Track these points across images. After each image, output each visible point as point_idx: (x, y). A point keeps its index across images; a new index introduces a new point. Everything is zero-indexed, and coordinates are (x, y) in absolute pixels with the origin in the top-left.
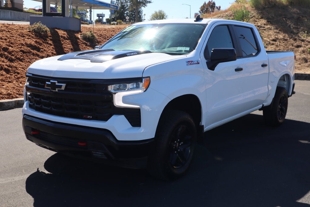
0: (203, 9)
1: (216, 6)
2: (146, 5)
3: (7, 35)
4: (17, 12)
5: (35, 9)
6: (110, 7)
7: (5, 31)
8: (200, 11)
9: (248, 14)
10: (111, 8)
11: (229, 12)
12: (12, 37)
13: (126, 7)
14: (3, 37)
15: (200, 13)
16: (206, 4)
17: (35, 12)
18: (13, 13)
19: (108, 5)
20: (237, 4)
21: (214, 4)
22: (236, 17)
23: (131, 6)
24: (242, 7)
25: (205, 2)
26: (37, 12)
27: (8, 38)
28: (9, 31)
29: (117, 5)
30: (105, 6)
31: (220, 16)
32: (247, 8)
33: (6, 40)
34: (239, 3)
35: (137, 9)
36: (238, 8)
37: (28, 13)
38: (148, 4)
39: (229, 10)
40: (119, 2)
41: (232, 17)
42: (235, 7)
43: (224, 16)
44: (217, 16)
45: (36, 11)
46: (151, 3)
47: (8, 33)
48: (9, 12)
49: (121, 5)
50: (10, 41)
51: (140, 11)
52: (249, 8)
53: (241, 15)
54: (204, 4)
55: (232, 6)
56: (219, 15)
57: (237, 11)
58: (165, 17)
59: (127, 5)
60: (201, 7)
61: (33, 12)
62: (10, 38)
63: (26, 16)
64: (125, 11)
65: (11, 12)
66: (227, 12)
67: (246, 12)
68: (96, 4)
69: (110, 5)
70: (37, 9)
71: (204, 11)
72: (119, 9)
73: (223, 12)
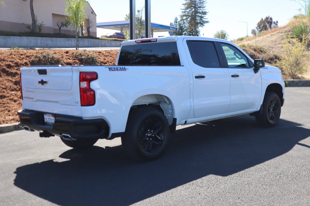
0: (260, 25)
1: (273, 21)
2: (203, 25)
3: (111, 59)
4: (93, 40)
5: (106, 36)
6: (169, 29)
7: (109, 56)
8: (257, 27)
9: (307, 29)
10: (171, 30)
11: (288, 28)
12: (115, 60)
13: (184, 28)
14: (109, 61)
15: (257, 29)
16: (263, 20)
17: (107, 39)
18: (90, 41)
19: (168, 27)
20: (296, 20)
21: (271, 19)
22: (294, 32)
23: (190, 26)
24: (300, 22)
25: (262, 18)
26: (109, 39)
27: (112, 61)
28: (111, 56)
29: (175, 27)
30: (165, 29)
31: (279, 33)
32: (306, 23)
33: (111, 62)
34: (298, 18)
35: (195, 29)
36: (297, 24)
37: (102, 40)
38: (206, 24)
39: (288, 26)
40: (177, 24)
41: (291, 33)
42: (293, 23)
43: (283, 32)
44: (276, 32)
45: (108, 37)
46: (209, 22)
47: (111, 57)
48: (87, 40)
49: (179, 27)
50: (114, 63)
51: (197, 31)
52: (307, 23)
53: (300, 30)
54: (261, 20)
55: (290, 22)
56: (278, 31)
57: (295, 27)
58: (226, 36)
59: (185, 26)
60: (258, 23)
61: (105, 39)
62: (114, 61)
63: (100, 43)
64: (184, 32)
65: (88, 41)
66: (285, 28)
67: (304, 27)
68: (157, 27)
69: (169, 27)
70: (108, 35)
71: (261, 26)
72: (178, 30)
73: (281, 28)
